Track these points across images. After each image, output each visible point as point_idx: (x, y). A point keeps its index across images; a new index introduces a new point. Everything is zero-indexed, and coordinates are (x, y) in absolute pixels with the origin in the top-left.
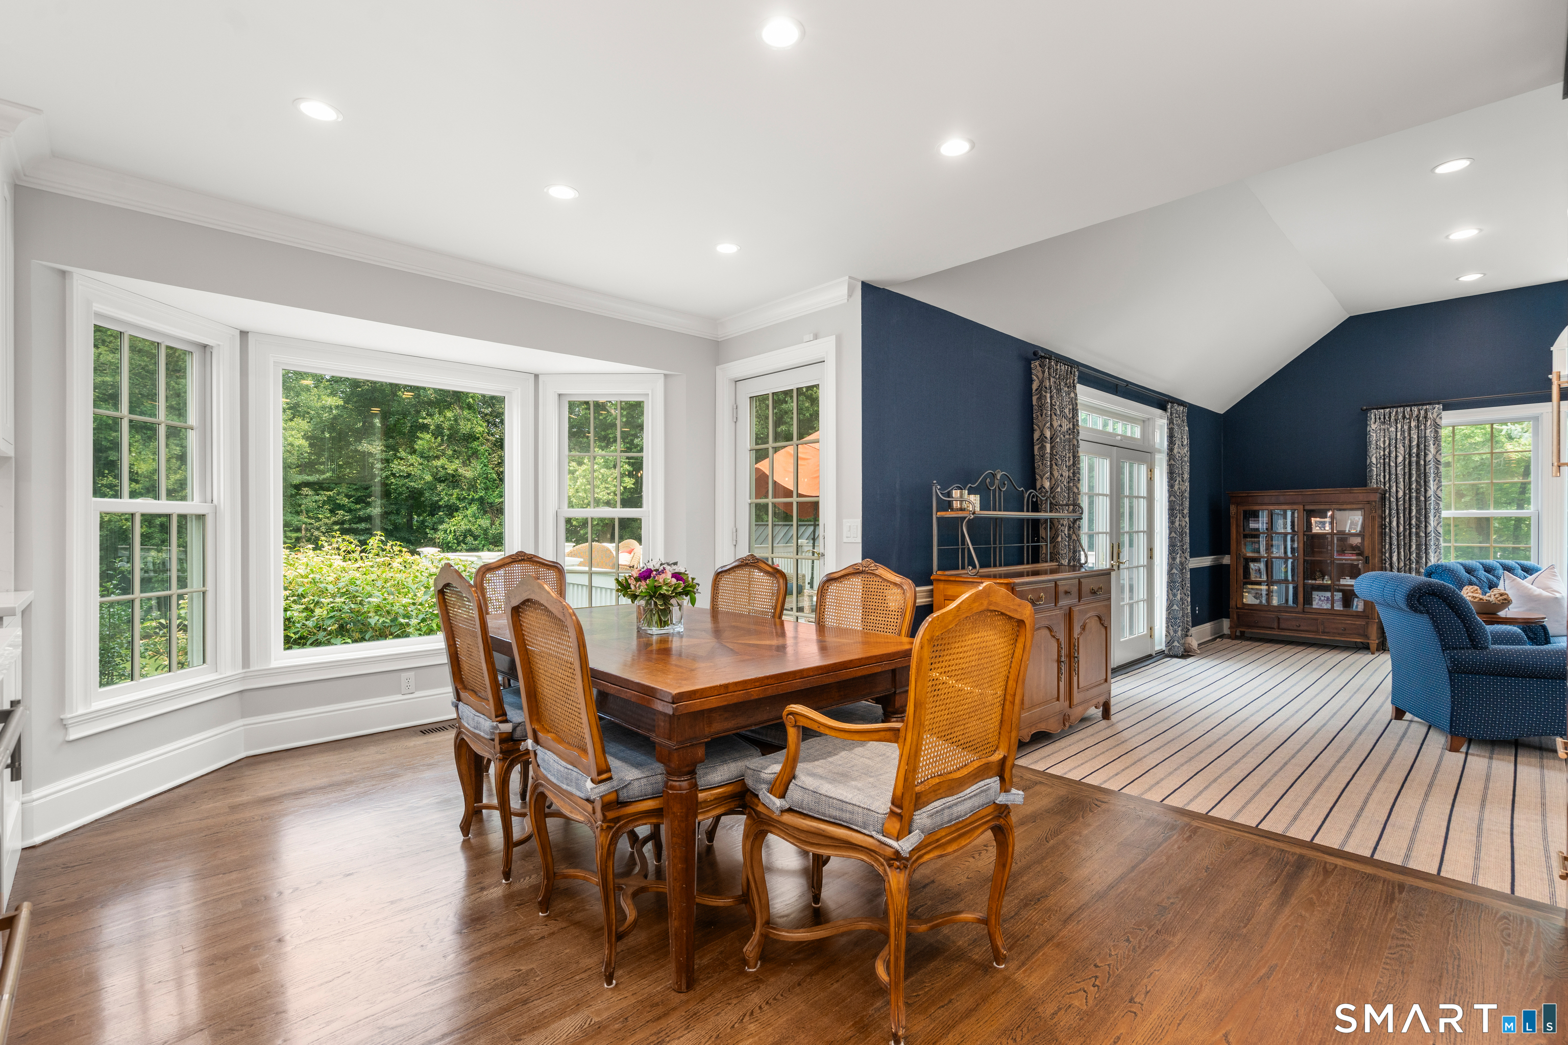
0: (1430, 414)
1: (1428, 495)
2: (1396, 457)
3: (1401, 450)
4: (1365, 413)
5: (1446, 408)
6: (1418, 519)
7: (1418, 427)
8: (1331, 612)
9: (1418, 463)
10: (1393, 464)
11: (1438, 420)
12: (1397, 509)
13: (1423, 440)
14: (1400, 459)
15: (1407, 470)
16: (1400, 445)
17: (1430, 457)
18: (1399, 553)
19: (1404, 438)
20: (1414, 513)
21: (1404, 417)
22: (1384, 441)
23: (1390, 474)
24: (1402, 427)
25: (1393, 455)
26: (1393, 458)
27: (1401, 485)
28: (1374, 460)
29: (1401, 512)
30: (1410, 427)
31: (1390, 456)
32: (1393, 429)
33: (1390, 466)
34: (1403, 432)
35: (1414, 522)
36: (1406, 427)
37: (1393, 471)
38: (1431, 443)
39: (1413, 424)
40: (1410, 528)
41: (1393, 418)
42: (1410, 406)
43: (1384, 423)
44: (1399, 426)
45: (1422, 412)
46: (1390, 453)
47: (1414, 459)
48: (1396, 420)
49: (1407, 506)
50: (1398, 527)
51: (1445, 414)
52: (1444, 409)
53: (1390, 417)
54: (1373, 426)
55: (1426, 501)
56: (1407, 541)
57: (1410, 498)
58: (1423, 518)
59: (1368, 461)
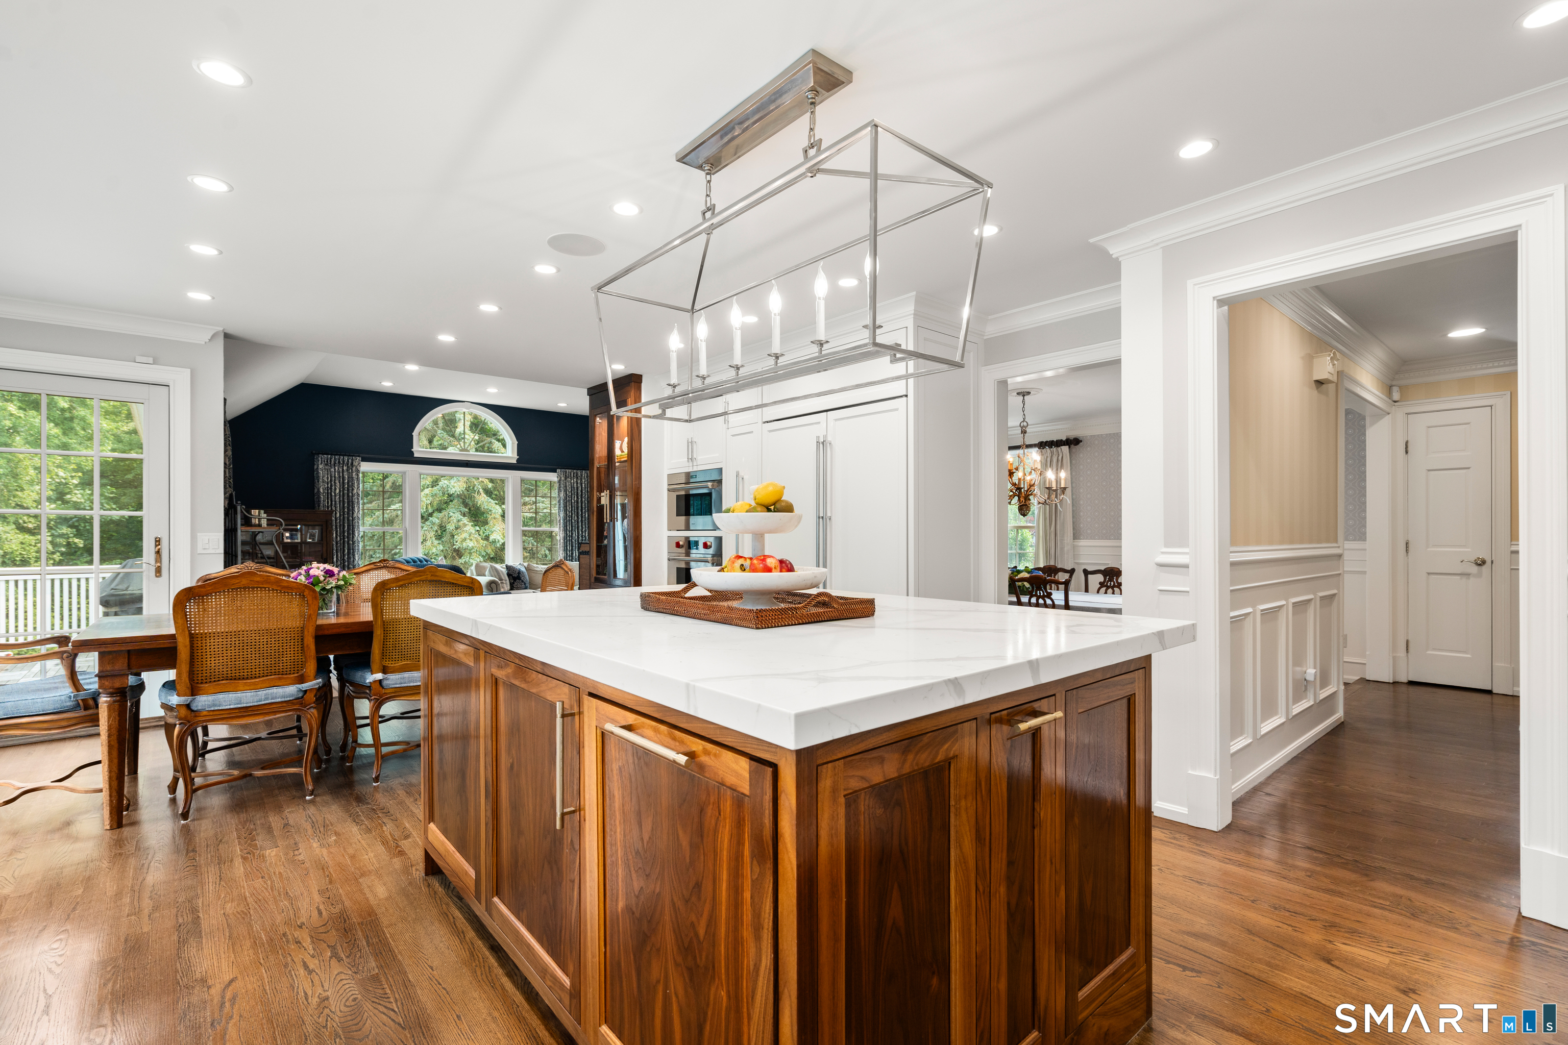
0: (354, 463)
1: (354, 517)
2: (335, 489)
3: (338, 484)
4: (313, 455)
5: (364, 460)
6: (348, 532)
7: (348, 470)
9: (348, 494)
10: (333, 494)
11: (359, 467)
13: (351, 478)
14: (338, 491)
15: (342, 499)
16: (337, 482)
17: (355, 491)
18: (337, 556)
19: (340, 477)
20: (346, 529)
21: (339, 462)
22: (327, 477)
23: (331, 501)
24: (338, 469)
25: (333, 488)
26: (333, 490)
27: (338, 509)
28: (321, 490)
29: (338, 527)
30: (343, 470)
31: (331, 489)
32: (333, 470)
33: (331, 495)
34: (339, 472)
35: (346, 534)
36: (341, 470)
37: (333, 499)
38: (356, 481)
39: (345, 468)
40: (344, 538)
41: (332, 462)
42: (343, 455)
43: (327, 465)
44: (336, 468)
45: (350, 461)
46: (331, 485)
47: (346, 492)
48: (335, 463)
49: (342, 523)
50: (336, 537)
51: (363, 464)
52: (363, 460)
54: (321, 466)
55: (353, 520)
56: (342, 547)
57: (344, 518)
58: (351, 532)
59: (316, 491)
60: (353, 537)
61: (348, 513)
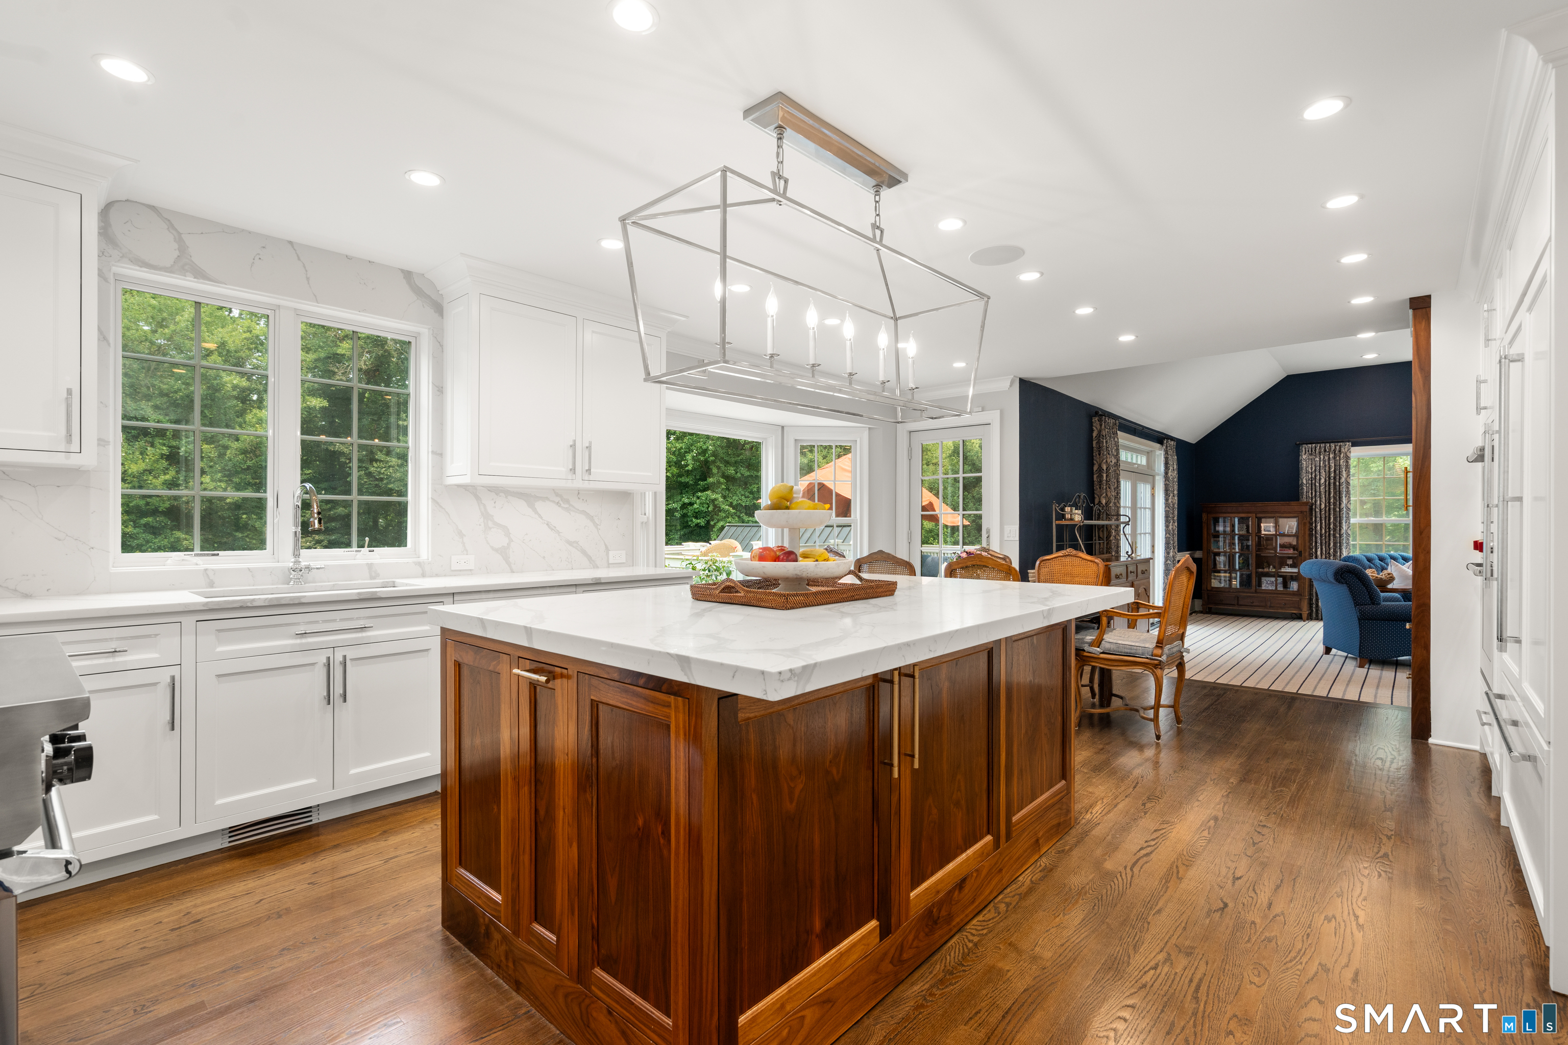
0: (1343, 450)
1: (1342, 507)
2: (1320, 479)
3: (1323, 474)
4: (1297, 447)
5: (1354, 445)
6: (1335, 525)
7: (1335, 458)
8: (1275, 592)
9: (1335, 483)
10: (1317, 484)
11: (1348, 454)
12: (1321, 517)
13: (1338, 466)
14: (1323, 481)
15: (1327, 489)
16: (1322, 471)
17: (1343, 480)
18: (1321, 548)
19: (1325, 466)
20: (1332, 520)
21: (1325, 451)
22: (1312, 468)
23: (1316, 492)
24: (1324, 458)
25: (1318, 478)
26: (1318, 481)
27: (1323, 500)
28: (1305, 482)
29: (1323, 519)
30: (1329, 458)
31: (1315, 479)
32: (1317, 459)
33: (1315, 485)
34: (1324, 461)
35: (1332, 526)
36: (1327, 458)
37: (1318, 490)
38: (1344, 469)
39: (1331, 456)
40: (1329, 531)
41: (1317, 451)
42: (1330, 443)
43: (1311, 454)
44: (1322, 457)
45: (1338, 448)
46: (1315, 476)
47: (1332, 481)
48: (1320, 453)
49: (1327, 515)
50: (1321, 530)
51: (1353, 449)
52: (1353, 446)
53: (1315, 450)
54: (1304, 457)
55: (1340, 511)
56: (1327, 540)
57: (1329, 509)
58: (1338, 524)
59: (1300, 482)
60: (1340, 530)
61: (1335, 504)
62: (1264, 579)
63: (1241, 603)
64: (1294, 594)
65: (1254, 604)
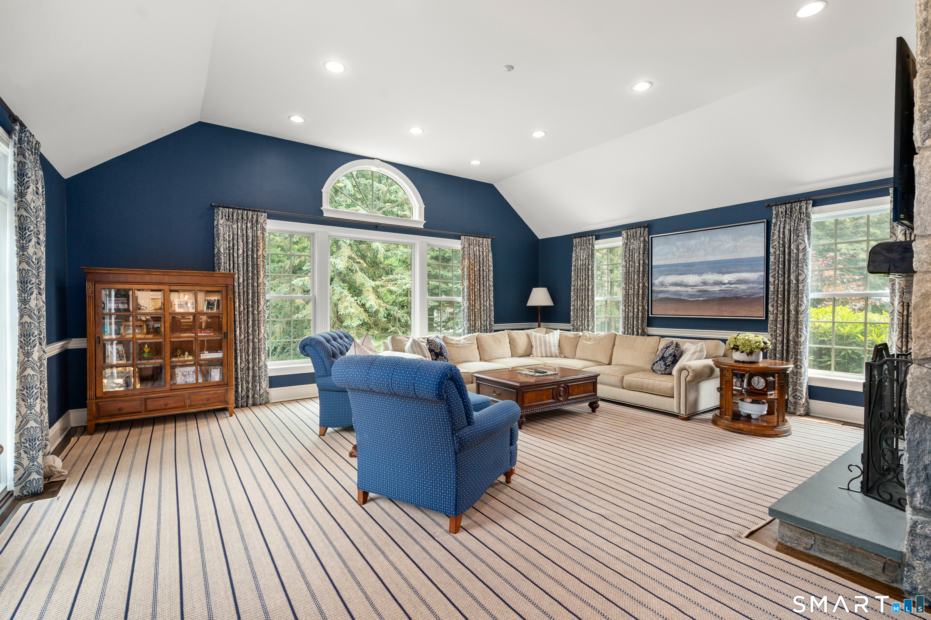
0: (259, 220)
1: (259, 282)
2: (238, 249)
3: (241, 244)
4: (212, 208)
5: (270, 217)
6: (253, 302)
7: (252, 228)
8: (196, 387)
9: (252, 256)
10: (236, 255)
11: (264, 225)
12: (239, 293)
13: (255, 237)
14: (241, 252)
15: (245, 261)
16: (240, 240)
17: (260, 253)
18: (240, 328)
19: (243, 235)
20: (250, 296)
21: (242, 218)
22: (229, 235)
23: (234, 263)
24: (242, 226)
25: (236, 248)
26: (236, 250)
27: (241, 273)
28: (222, 250)
29: (242, 294)
30: (247, 227)
31: (233, 249)
32: (235, 226)
33: (233, 256)
34: (242, 230)
35: (250, 303)
36: (244, 227)
37: (236, 261)
38: (261, 241)
39: (249, 225)
40: (248, 308)
41: (235, 217)
42: (247, 210)
43: (228, 220)
44: (239, 224)
45: (255, 217)
46: (233, 246)
47: (250, 253)
48: (237, 219)
49: (245, 290)
50: (239, 306)
51: (269, 221)
52: (268, 218)
53: (233, 216)
54: (221, 222)
55: (258, 286)
56: (246, 318)
57: (248, 284)
58: (256, 300)
59: (216, 251)
60: (258, 306)
61: (253, 279)
62: (178, 371)
63: (149, 407)
64: (218, 385)
65: (170, 406)
